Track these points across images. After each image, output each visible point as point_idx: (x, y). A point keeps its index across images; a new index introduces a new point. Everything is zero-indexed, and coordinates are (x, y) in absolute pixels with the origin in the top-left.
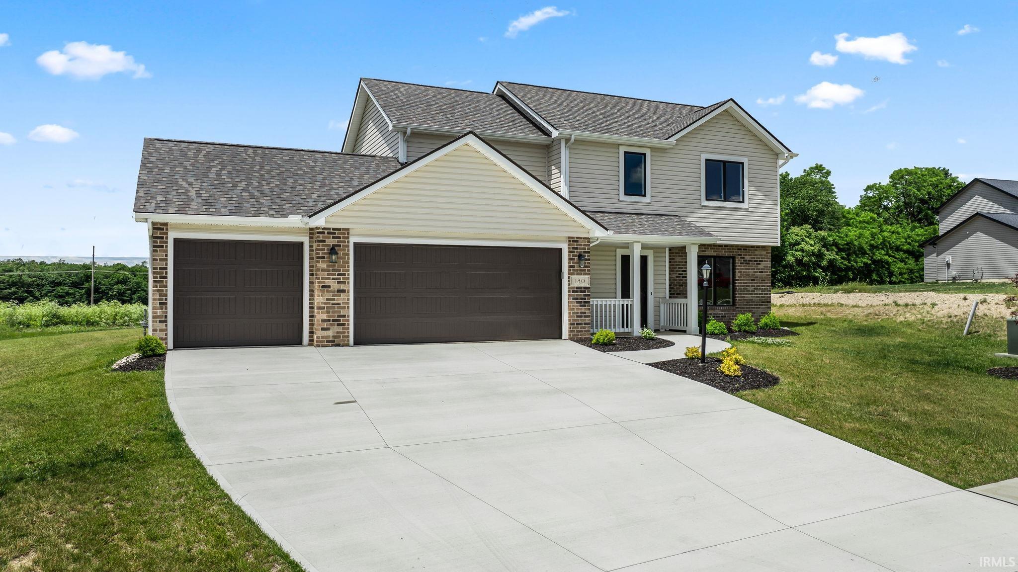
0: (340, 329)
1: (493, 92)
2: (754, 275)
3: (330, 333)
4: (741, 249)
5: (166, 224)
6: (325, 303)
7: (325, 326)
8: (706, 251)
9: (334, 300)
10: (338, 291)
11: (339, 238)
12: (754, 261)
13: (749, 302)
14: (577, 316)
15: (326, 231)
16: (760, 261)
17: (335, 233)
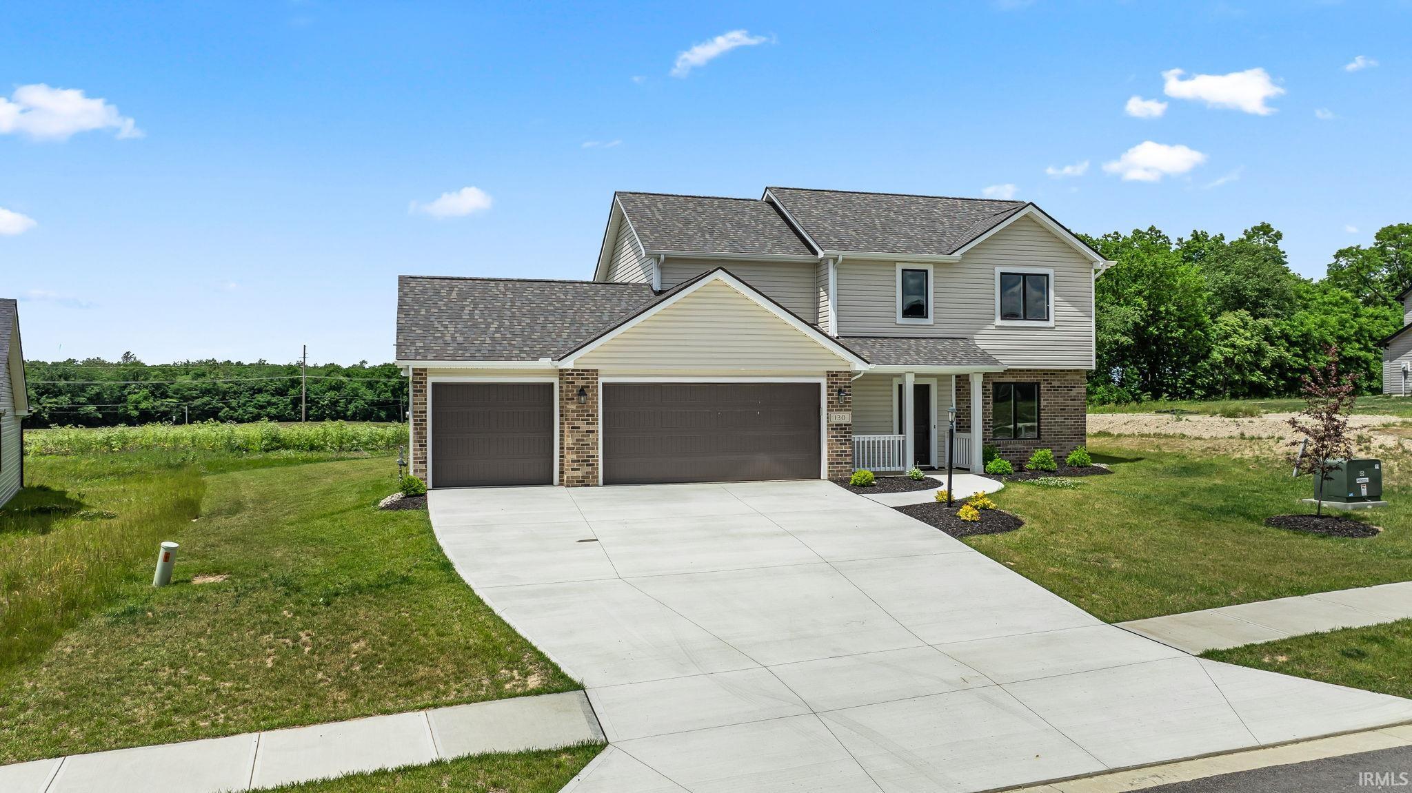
0: (589, 469)
1: (762, 198)
2: (1065, 403)
3: (579, 474)
4: (1048, 374)
5: (425, 370)
6: (574, 444)
7: (575, 467)
8: (1003, 377)
9: (583, 440)
10: (587, 432)
11: (588, 379)
12: (1065, 387)
13: (1058, 435)
14: (837, 455)
15: (575, 373)
16: (1071, 387)
17: (584, 375)
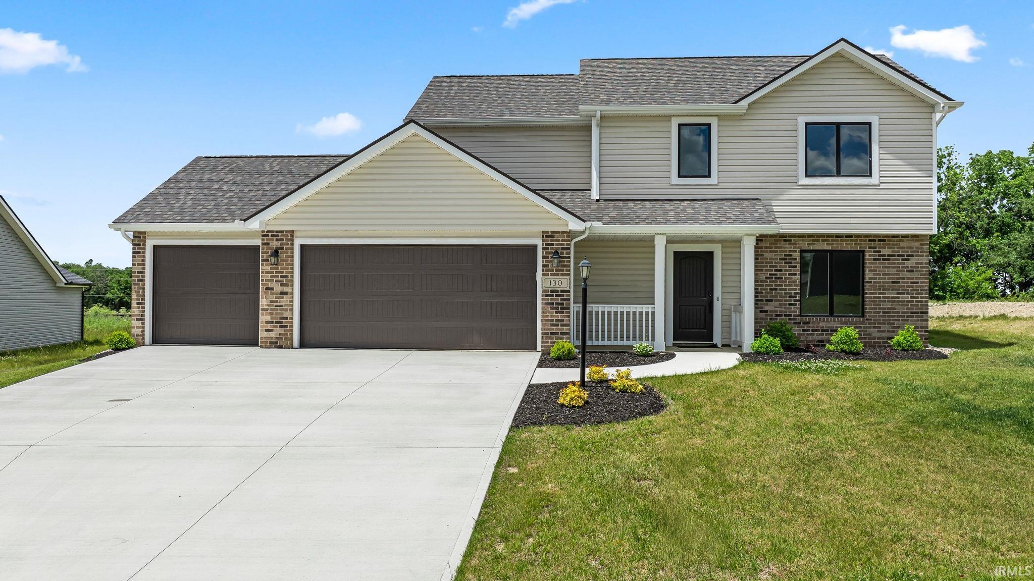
0: (283, 331)
2: (899, 275)
3: (273, 335)
4: (875, 240)
5: (144, 233)
6: (268, 305)
7: (269, 328)
8: (815, 244)
9: (277, 302)
10: (281, 293)
11: (282, 240)
12: (898, 256)
13: (889, 313)
15: (270, 234)
16: (907, 256)
17: (278, 236)
